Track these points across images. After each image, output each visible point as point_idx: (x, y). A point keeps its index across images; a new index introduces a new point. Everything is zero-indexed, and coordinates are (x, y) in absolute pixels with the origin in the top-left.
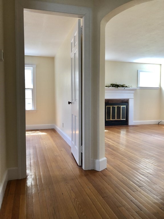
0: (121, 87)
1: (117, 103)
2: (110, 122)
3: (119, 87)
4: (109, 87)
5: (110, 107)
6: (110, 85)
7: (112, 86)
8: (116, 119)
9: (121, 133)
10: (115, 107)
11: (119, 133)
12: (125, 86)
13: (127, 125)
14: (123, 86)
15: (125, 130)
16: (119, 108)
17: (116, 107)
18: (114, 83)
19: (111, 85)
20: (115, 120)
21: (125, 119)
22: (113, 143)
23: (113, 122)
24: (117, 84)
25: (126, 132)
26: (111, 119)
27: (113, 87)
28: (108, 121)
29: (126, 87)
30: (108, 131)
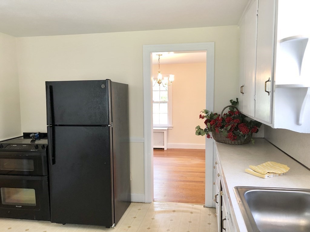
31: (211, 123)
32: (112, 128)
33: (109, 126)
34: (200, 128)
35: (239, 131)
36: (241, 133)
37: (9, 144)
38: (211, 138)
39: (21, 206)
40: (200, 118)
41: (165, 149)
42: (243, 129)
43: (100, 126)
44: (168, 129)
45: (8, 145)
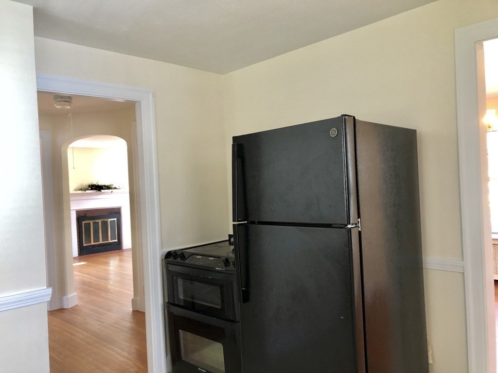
0: (105, 189)
1: (102, 215)
2: (91, 247)
3: (104, 189)
4: (85, 190)
5: (90, 223)
6: (87, 187)
7: (90, 188)
8: (101, 242)
9: (111, 264)
10: (98, 222)
11: (107, 264)
12: (114, 186)
13: (120, 249)
14: (108, 187)
15: (117, 258)
16: (105, 224)
17: (100, 221)
18: (95, 183)
19: (89, 185)
20: (99, 244)
21: (116, 240)
22: (91, 279)
23: (96, 248)
24: (100, 184)
25: (119, 261)
26: (93, 243)
27: (92, 189)
28: (87, 246)
29: (115, 188)
30: (86, 263)
32: (360, 233)
33: (349, 226)
37: (193, 254)
39: (205, 371)
43: (329, 226)
45: (191, 255)
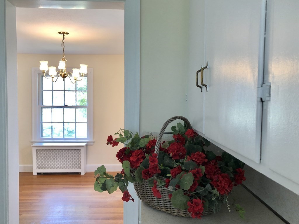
31: (131, 159)
34: (105, 173)
35: (210, 188)
36: (215, 191)
38: (133, 200)
40: (108, 144)
41: (81, 174)
42: (221, 183)
44: (87, 145)
